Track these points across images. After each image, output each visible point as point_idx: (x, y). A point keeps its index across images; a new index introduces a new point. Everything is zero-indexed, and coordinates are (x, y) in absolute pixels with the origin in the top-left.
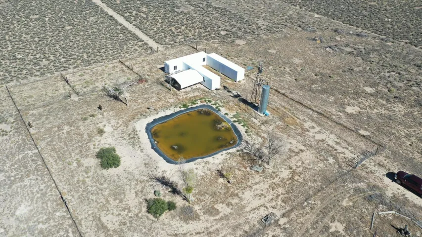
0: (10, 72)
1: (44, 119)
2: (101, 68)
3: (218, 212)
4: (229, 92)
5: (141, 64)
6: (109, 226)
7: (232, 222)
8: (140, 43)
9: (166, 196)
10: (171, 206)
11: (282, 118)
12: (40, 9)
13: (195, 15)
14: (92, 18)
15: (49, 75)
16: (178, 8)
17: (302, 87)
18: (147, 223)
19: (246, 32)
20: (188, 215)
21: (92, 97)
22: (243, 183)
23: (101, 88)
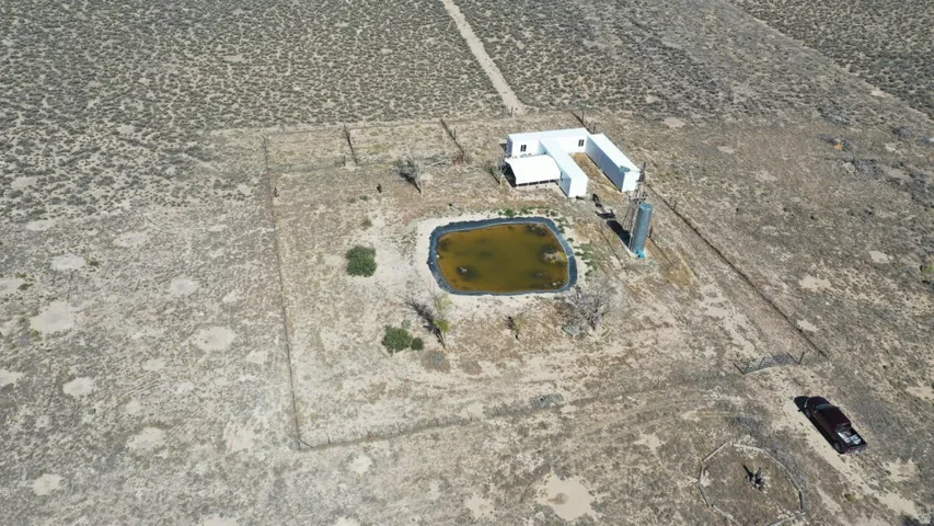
0: (276, 111)
1: (297, 188)
2: (407, 128)
3: (479, 371)
4: (598, 205)
5: (472, 132)
6: (327, 346)
7: (493, 388)
8: (489, 96)
9: (416, 328)
10: (418, 345)
11: (666, 268)
12: (355, 12)
13: (617, 57)
14: (430, 39)
15: (327, 125)
16: (592, 39)
17: (741, 226)
18: (376, 355)
19: (697, 105)
20: (436, 362)
21: (376, 171)
23: (395, 158)
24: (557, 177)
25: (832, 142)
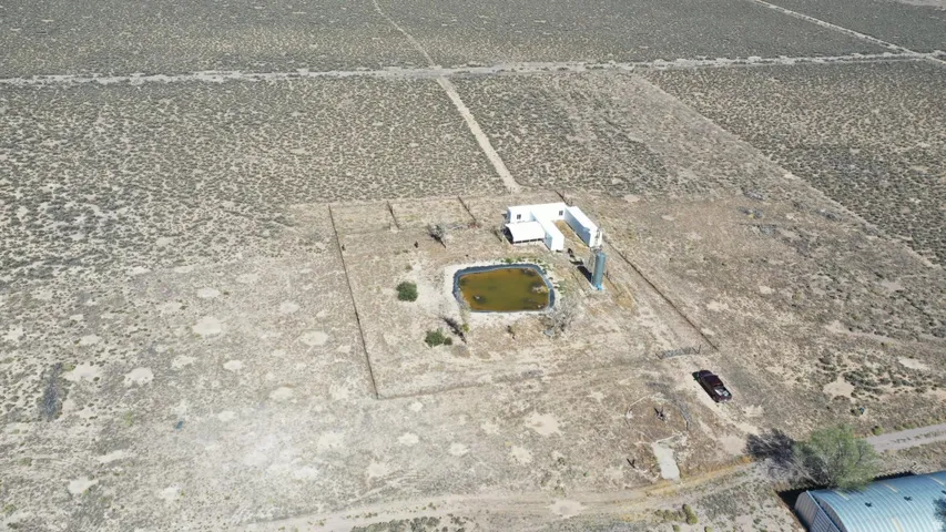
0: (335, 191)
1: (357, 245)
2: (433, 203)
3: (489, 356)
4: (572, 256)
5: (481, 206)
6: (389, 342)
7: (498, 367)
8: (494, 179)
9: (447, 332)
10: (448, 342)
11: (616, 297)
12: (387, 113)
13: (592, 149)
14: (447, 135)
15: (375, 200)
16: (573, 134)
17: (672, 270)
18: (422, 348)
19: (650, 185)
20: (461, 351)
21: (413, 233)
22: (527, 343)
23: (426, 225)
24: (543, 236)
25: (747, 213)
